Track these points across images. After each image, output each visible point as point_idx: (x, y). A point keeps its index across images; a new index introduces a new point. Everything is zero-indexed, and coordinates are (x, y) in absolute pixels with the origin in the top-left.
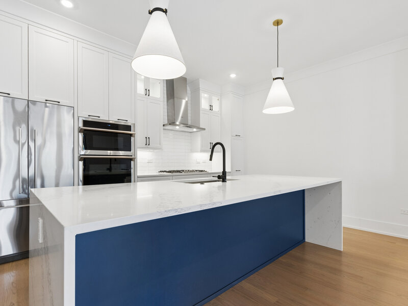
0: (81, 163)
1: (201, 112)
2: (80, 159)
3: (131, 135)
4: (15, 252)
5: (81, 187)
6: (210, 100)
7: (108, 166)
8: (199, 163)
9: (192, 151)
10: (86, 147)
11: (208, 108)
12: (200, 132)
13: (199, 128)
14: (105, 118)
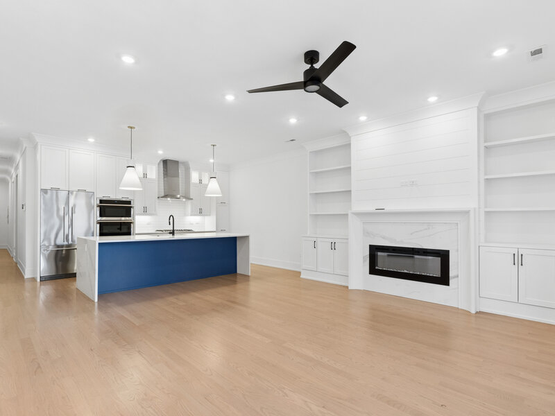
0: (98, 225)
1: (191, 186)
2: (98, 223)
3: (131, 207)
4: (54, 274)
5: (98, 237)
6: (200, 175)
7: (119, 227)
8: (192, 224)
9: (185, 215)
10: (101, 216)
11: (198, 181)
12: (190, 201)
13: (188, 198)
14: (113, 197)
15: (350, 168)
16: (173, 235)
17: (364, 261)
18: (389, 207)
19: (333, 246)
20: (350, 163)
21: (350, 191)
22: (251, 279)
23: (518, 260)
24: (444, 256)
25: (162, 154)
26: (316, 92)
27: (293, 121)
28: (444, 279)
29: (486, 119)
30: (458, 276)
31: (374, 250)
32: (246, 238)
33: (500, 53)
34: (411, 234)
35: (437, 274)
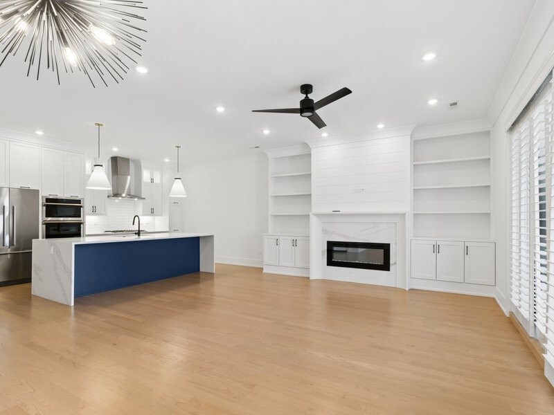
0: (45, 226)
1: (143, 185)
2: (44, 224)
3: (81, 206)
6: (152, 174)
10: (47, 216)
11: (150, 181)
12: (142, 201)
13: (140, 198)
14: (61, 196)
15: (310, 174)
16: (139, 235)
17: (323, 255)
18: (344, 210)
19: (294, 243)
20: (311, 171)
21: (311, 195)
22: (215, 275)
23: (436, 249)
24: (385, 248)
25: (116, 151)
26: (308, 117)
27: (266, 132)
28: (385, 266)
29: (415, 143)
30: (396, 263)
31: (331, 245)
32: (210, 238)
33: (433, 102)
34: (362, 231)
35: (381, 262)
